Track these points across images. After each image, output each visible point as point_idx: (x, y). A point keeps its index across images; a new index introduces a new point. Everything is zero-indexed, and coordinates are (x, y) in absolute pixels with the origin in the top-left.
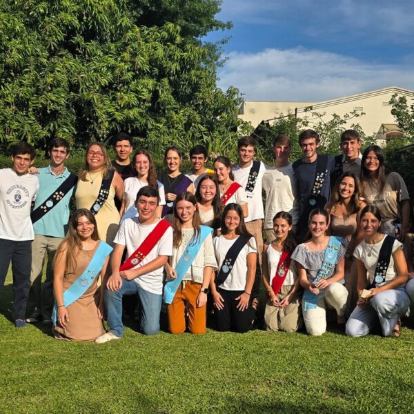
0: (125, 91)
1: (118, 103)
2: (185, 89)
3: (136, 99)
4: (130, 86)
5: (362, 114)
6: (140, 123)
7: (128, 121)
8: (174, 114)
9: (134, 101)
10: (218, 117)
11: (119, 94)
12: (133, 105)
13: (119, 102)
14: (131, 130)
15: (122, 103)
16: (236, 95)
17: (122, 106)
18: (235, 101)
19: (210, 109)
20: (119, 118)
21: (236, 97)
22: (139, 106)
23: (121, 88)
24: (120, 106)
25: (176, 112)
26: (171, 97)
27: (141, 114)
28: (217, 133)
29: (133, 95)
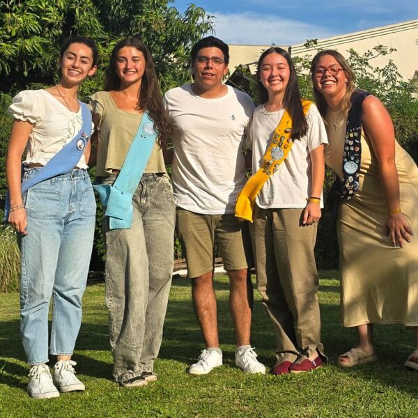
0: (19, 11)
1: (6, 30)
2: (119, 10)
3: (37, 23)
4: (28, 4)
5: (392, 50)
6: (44, 61)
7: (23, 56)
8: (100, 47)
9: (34, 25)
10: (172, 56)
11: (8, 15)
12: (32, 32)
13: (9, 28)
14: (28, 72)
15: (13, 30)
16: (200, 18)
17: (14, 34)
18: (198, 27)
19: (158, 42)
20: (7, 53)
21: (200, 21)
22: (42, 35)
23: (11, 6)
24: (10, 34)
25: (104, 45)
26: (96, 20)
27: (45, 46)
28: (170, 77)
29: (31, 16)
